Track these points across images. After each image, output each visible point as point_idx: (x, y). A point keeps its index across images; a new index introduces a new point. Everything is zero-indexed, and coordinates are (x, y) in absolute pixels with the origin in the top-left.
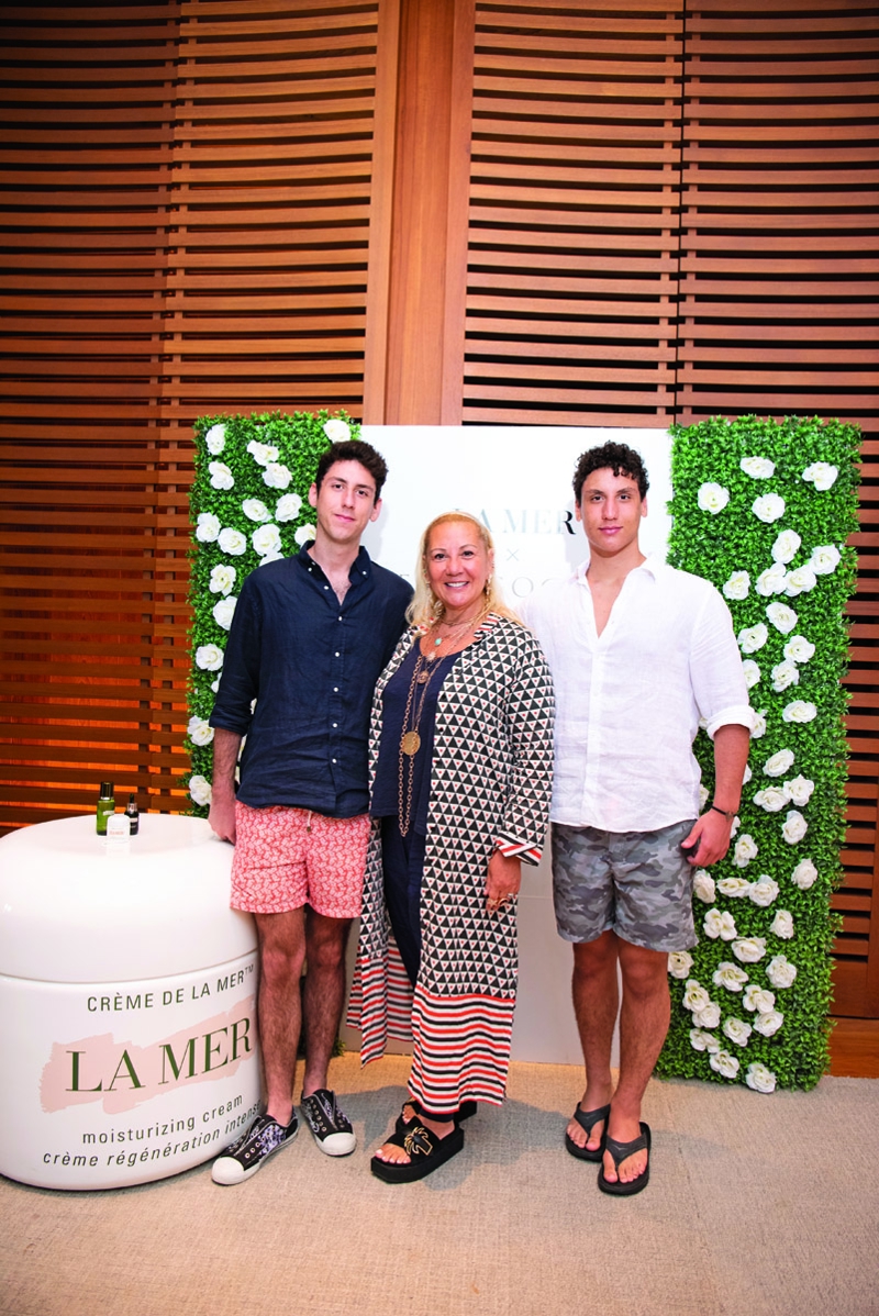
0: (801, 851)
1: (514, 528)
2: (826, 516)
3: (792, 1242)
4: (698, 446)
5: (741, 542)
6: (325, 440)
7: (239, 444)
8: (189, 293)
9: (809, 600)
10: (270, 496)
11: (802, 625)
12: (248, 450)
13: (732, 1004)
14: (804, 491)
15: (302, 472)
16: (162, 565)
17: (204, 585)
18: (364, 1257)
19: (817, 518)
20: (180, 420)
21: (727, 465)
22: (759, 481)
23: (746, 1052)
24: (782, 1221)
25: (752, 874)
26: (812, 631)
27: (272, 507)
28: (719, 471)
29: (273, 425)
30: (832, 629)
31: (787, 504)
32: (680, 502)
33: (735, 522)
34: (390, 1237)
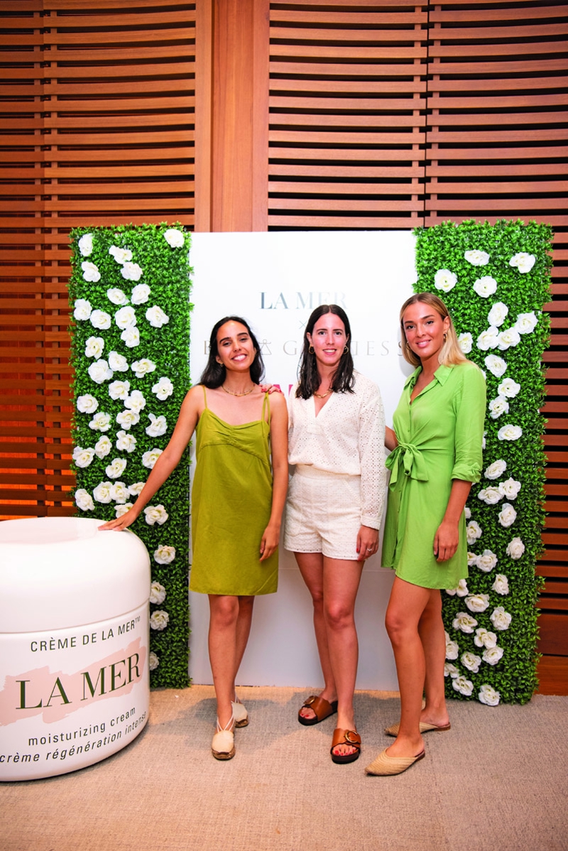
0: (513, 532)
1: (304, 305)
2: (527, 291)
3: (500, 800)
4: (435, 243)
5: (466, 312)
6: (166, 244)
7: (103, 248)
8: (61, 131)
9: (516, 352)
10: (127, 286)
11: (511, 370)
12: (110, 253)
13: (467, 643)
14: (511, 274)
15: (150, 268)
16: (49, 337)
17: (81, 351)
18: (202, 814)
19: (521, 293)
20: (59, 228)
21: (455, 256)
22: (478, 267)
23: (478, 677)
24: (495, 787)
25: (478, 549)
26: (518, 375)
27: (129, 294)
28: (450, 261)
29: (127, 234)
30: (532, 373)
31: (499, 284)
32: (422, 284)
33: (462, 298)
34: (221, 801)
